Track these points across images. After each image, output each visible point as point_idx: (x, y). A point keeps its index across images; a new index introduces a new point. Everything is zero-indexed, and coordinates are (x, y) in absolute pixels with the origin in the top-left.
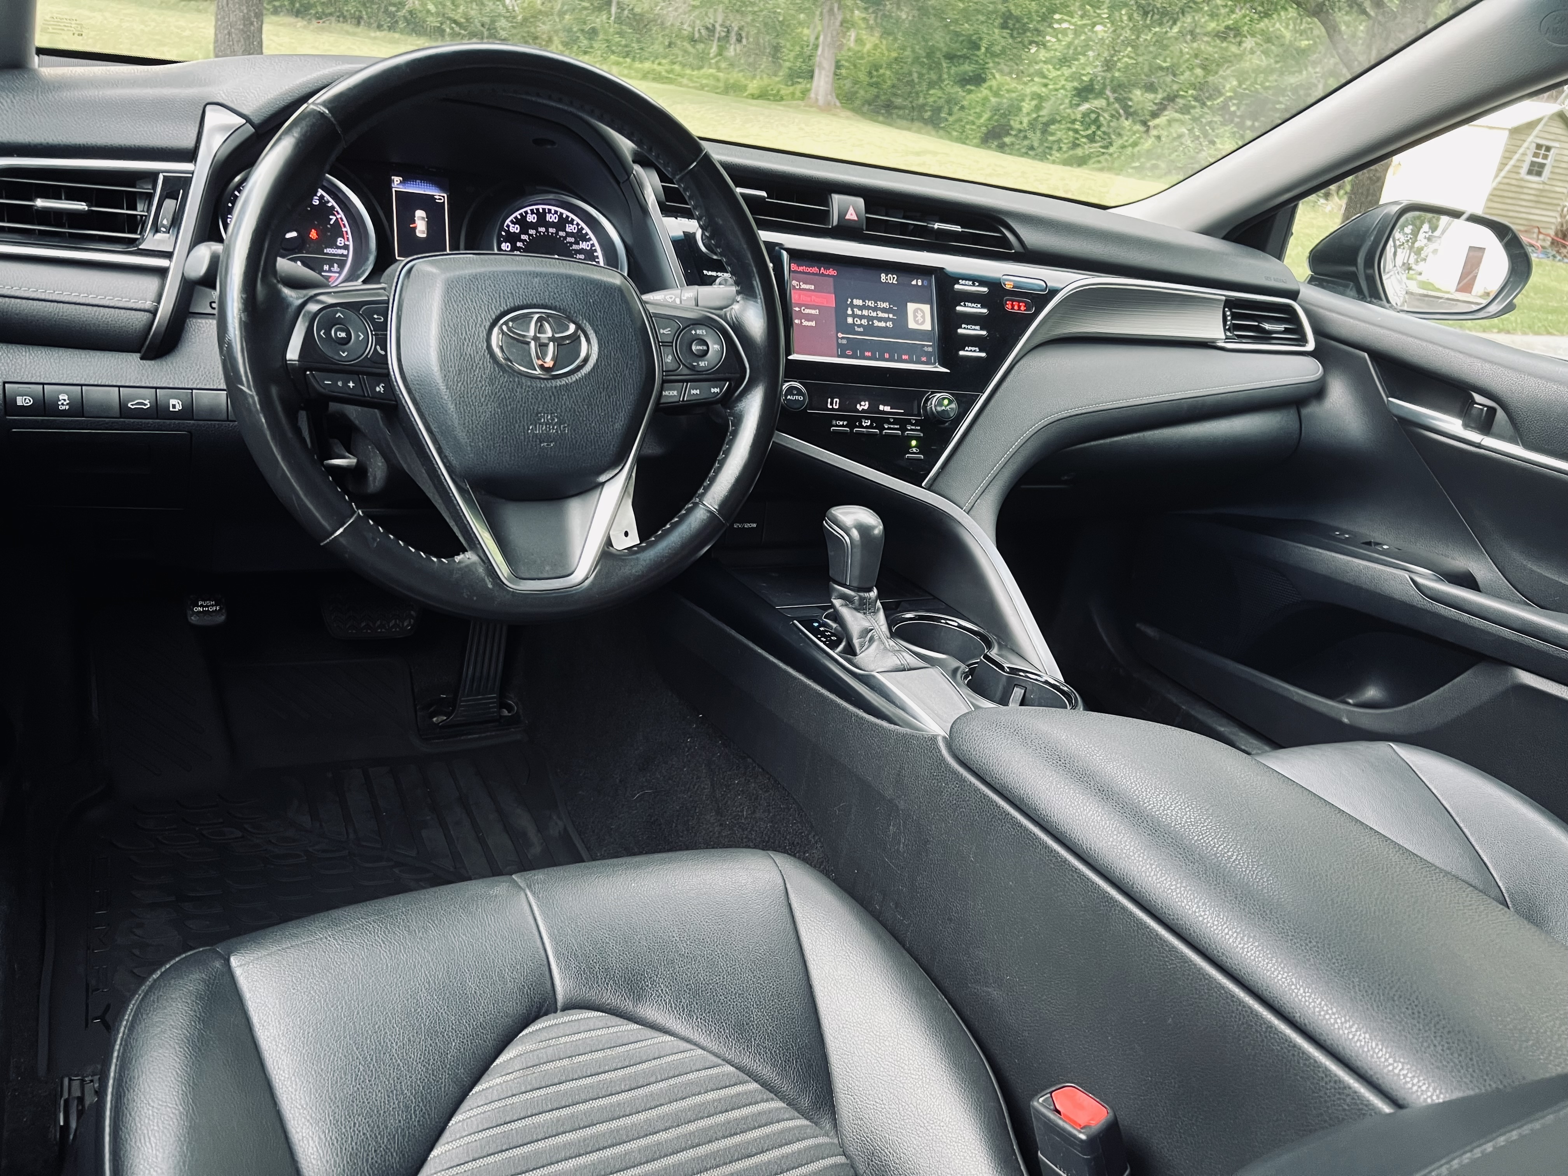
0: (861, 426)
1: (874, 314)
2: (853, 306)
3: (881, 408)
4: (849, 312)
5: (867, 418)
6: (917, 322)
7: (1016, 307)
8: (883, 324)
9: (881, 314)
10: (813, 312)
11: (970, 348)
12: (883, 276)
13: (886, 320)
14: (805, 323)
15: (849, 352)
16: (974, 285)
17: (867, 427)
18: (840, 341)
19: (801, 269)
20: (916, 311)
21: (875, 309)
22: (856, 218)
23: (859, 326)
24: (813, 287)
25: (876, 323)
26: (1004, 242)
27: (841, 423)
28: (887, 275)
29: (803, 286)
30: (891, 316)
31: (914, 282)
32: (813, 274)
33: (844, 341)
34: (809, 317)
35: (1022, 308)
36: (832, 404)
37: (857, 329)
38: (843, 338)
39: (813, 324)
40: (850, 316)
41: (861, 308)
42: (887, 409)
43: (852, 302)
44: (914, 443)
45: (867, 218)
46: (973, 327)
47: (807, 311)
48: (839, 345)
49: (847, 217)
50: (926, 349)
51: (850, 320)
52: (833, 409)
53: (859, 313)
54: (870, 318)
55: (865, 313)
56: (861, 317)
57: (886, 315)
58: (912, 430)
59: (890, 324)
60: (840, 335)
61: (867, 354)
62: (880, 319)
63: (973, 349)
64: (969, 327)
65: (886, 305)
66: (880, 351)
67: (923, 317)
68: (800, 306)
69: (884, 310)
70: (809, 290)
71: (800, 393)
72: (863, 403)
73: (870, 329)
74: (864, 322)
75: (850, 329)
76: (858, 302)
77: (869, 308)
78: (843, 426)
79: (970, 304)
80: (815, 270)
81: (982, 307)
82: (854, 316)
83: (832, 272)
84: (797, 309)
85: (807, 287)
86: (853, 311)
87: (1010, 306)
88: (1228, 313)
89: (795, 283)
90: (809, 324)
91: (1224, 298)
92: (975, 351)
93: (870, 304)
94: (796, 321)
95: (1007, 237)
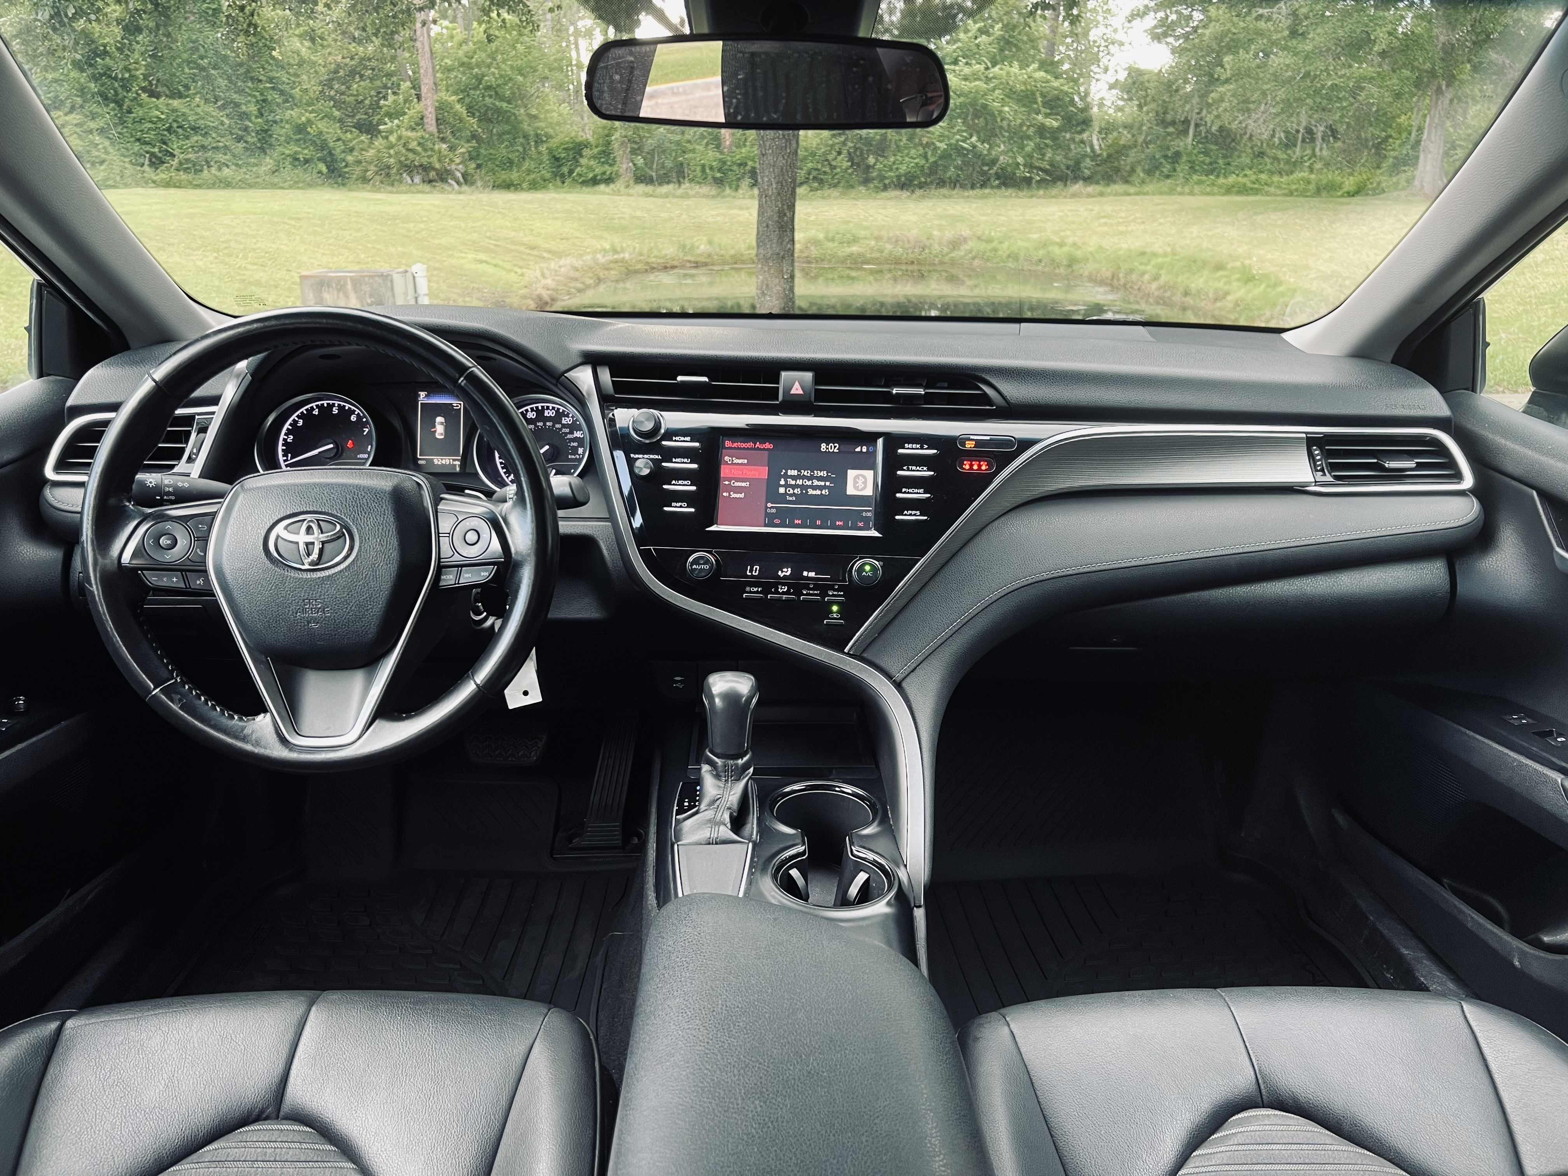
0: (777, 592)
1: (809, 483)
2: (786, 476)
3: (805, 574)
4: (782, 482)
5: (784, 584)
6: (856, 488)
7: (975, 467)
8: (818, 492)
9: (816, 483)
10: (743, 484)
11: (910, 512)
12: (823, 446)
13: (820, 488)
14: (733, 495)
15: (777, 521)
16: (922, 448)
17: (783, 593)
18: (769, 511)
19: (735, 445)
20: (857, 477)
21: (810, 478)
22: (801, 392)
23: (791, 495)
24: (746, 461)
25: (811, 492)
26: (985, 399)
27: (756, 589)
28: (827, 445)
29: (736, 461)
30: (828, 484)
31: (858, 449)
32: (752, 449)
33: (774, 511)
34: (738, 490)
35: (984, 468)
36: (751, 571)
37: (788, 498)
38: (771, 508)
39: (742, 496)
40: (782, 486)
41: (794, 478)
42: (812, 574)
43: (787, 472)
44: (835, 608)
45: (816, 390)
46: (916, 491)
47: (737, 484)
48: (767, 515)
49: (792, 392)
50: (864, 514)
51: (782, 490)
52: (752, 576)
53: (793, 482)
54: (802, 487)
55: (800, 482)
56: (794, 487)
57: (823, 483)
58: (833, 595)
59: (825, 492)
60: (769, 505)
61: (797, 522)
62: (815, 488)
63: (913, 512)
64: (910, 490)
65: (823, 474)
66: (810, 518)
67: (865, 483)
68: (730, 480)
69: (820, 479)
70: (742, 464)
71: (707, 561)
72: (785, 570)
73: (803, 498)
74: (797, 491)
75: (782, 498)
76: (794, 473)
77: (804, 477)
78: (757, 592)
79: (914, 468)
80: (750, 444)
81: (929, 470)
82: (786, 486)
83: (768, 446)
84: (727, 483)
85: (740, 461)
86: (786, 481)
87: (967, 467)
88: (1317, 452)
89: (727, 458)
90: (738, 496)
91: (1304, 435)
92: (915, 515)
93: (806, 473)
94: (725, 494)
95: (985, 394)
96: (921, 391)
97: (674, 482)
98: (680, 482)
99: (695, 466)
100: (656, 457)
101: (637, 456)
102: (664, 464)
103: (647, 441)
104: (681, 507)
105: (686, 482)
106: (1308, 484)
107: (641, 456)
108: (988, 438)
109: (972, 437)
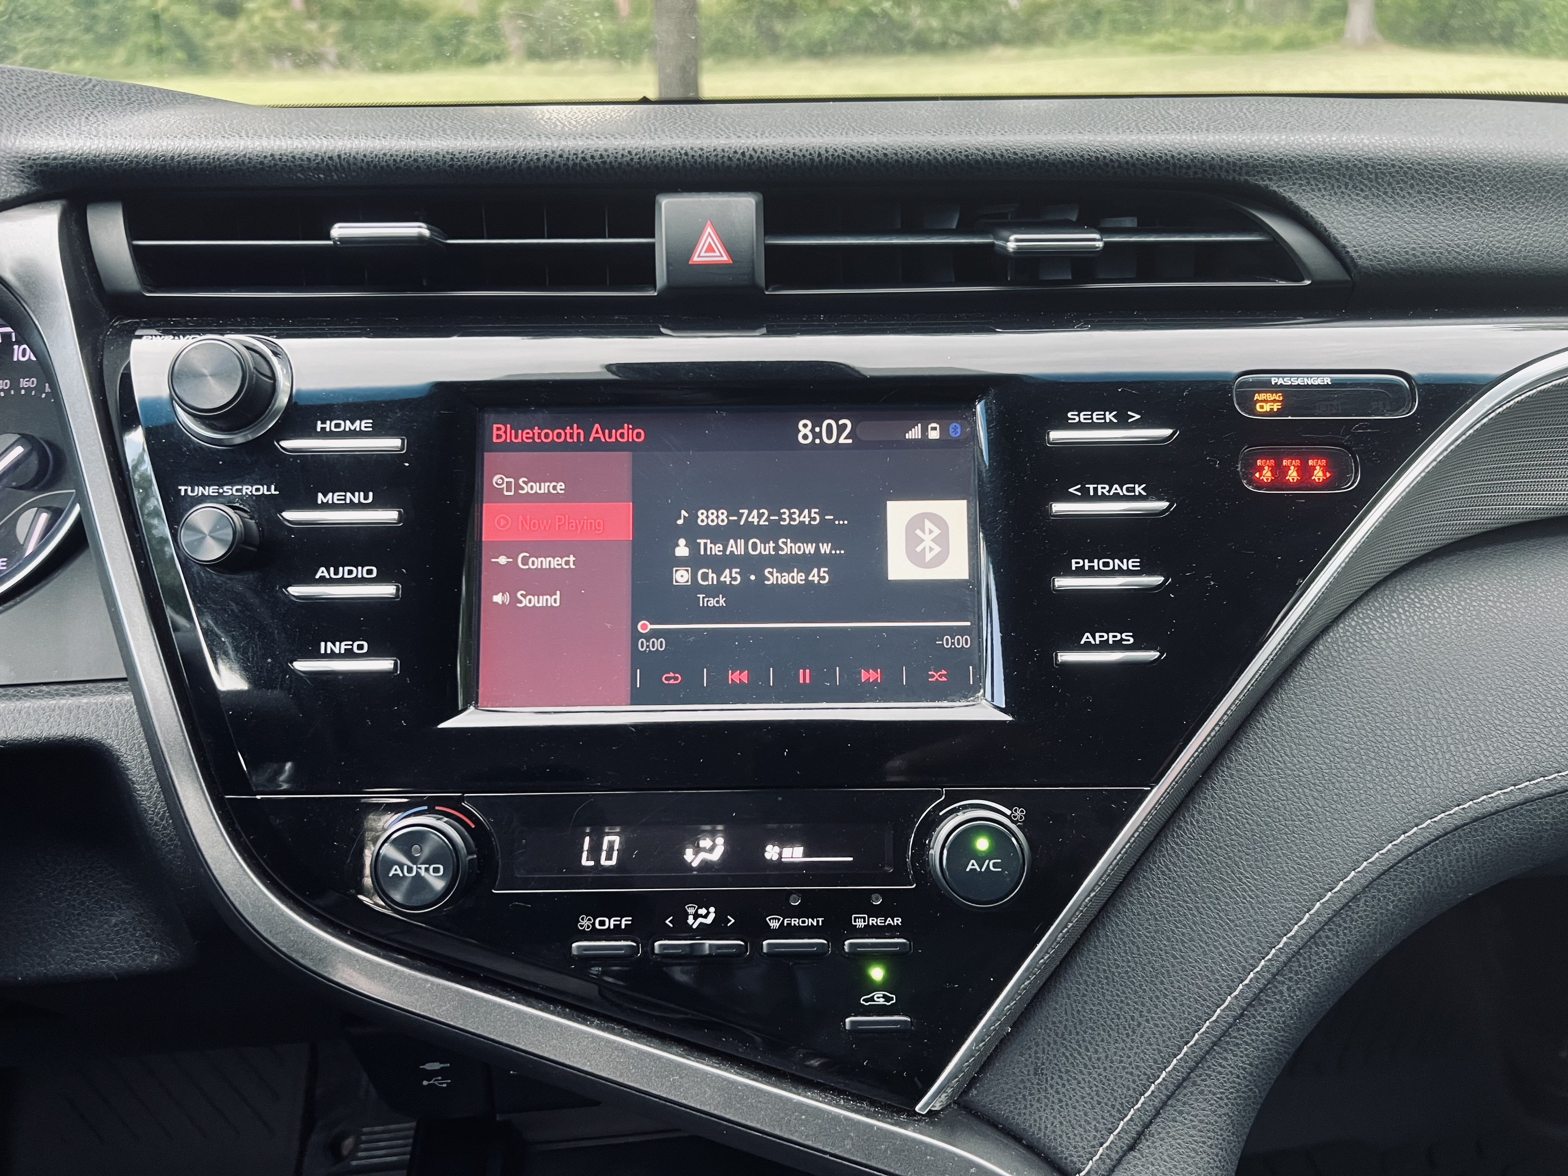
0: (682, 929)
1: (767, 549)
2: (693, 532)
3: (771, 852)
4: (682, 550)
5: (703, 901)
6: (916, 558)
7: (1293, 475)
8: (797, 578)
9: (789, 547)
10: (555, 563)
11: (1101, 637)
12: (805, 429)
13: (805, 563)
14: (527, 601)
15: (672, 678)
16: (1123, 423)
17: (705, 932)
18: (643, 646)
19: (524, 436)
20: (916, 523)
21: (771, 532)
22: (725, 258)
23: (711, 591)
24: (560, 487)
25: (773, 577)
27: (610, 923)
28: (817, 423)
29: (530, 488)
30: (825, 548)
31: (914, 433)
33: (659, 645)
34: (540, 583)
35: (1318, 475)
36: (595, 852)
37: (703, 601)
38: (647, 637)
39: (554, 600)
40: (682, 562)
41: (718, 534)
42: (794, 854)
43: (693, 517)
44: (877, 973)
45: (768, 248)
46: (1113, 564)
47: (538, 563)
48: (638, 659)
49: (696, 259)
50: (947, 642)
51: (682, 576)
52: (600, 875)
53: (716, 549)
54: (747, 563)
55: (736, 547)
56: (719, 564)
57: (810, 549)
58: (870, 931)
59: (819, 576)
60: (645, 626)
61: (735, 678)
62: (785, 563)
63: (1114, 638)
64: (1097, 565)
65: (809, 516)
66: (777, 665)
67: (943, 540)
68: (511, 550)
69: (800, 533)
70: (548, 497)
72: (705, 843)
73: (751, 598)
74: (731, 576)
75: (682, 604)
76: (714, 517)
77: (748, 532)
78: (615, 933)
79: (1103, 489)
80: (573, 433)
81: (1152, 494)
82: (695, 561)
83: (629, 433)
84: (503, 560)
85: (543, 488)
86: (693, 546)
87: (1267, 475)
89: (497, 480)
90: (541, 601)
92: (1118, 646)
93: (754, 518)
94: (498, 598)
95: (1277, 241)
96: (1094, 240)
97: (322, 572)
98: (344, 571)
99: (390, 516)
100: (263, 490)
101: (199, 491)
102: (290, 515)
103: (238, 439)
104: (349, 654)
105: (361, 572)
107: (211, 491)
108: (1327, 379)
109: (1275, 380)
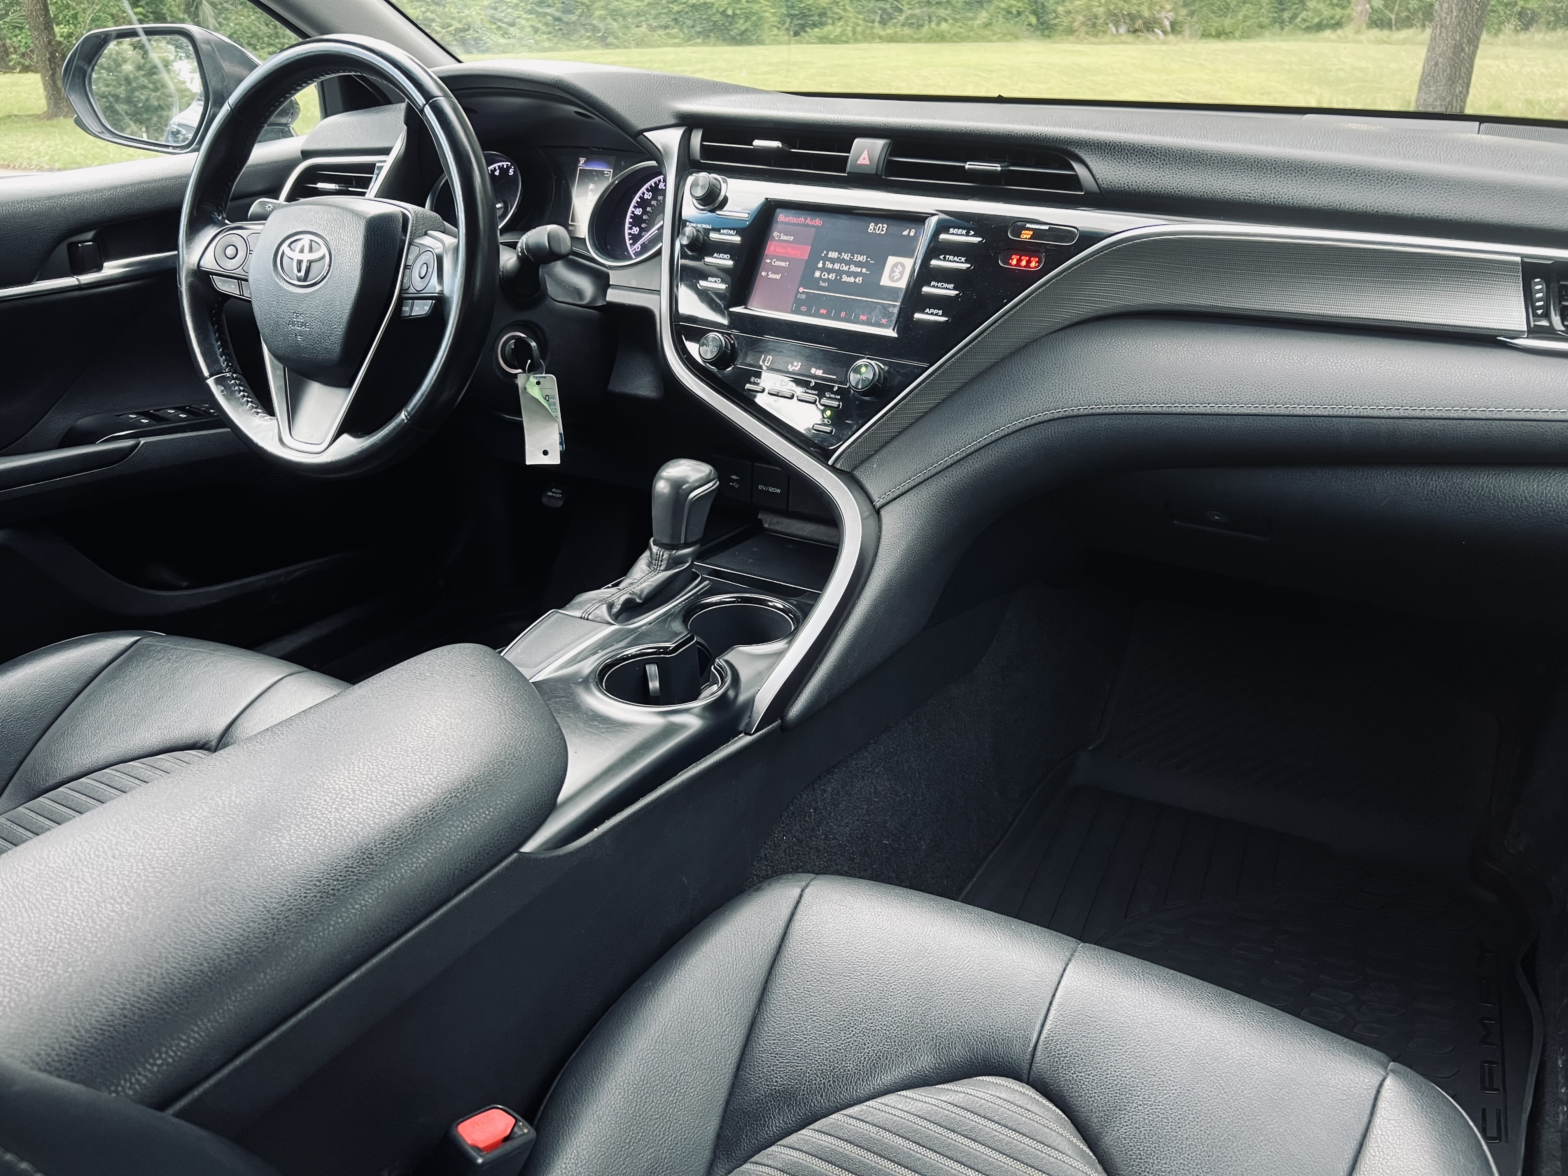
1: (846, 268)
2: (826, 259)
3: (813, 370)
4: (820, 265)
6: (891, 278)
8: (852, 280)
9: (853, 268)
10: (783, 264)
11: (932, 310)
12: (871, 227)
13: (855, 275)
14: (771, 276)
15: (803, 309)
16: (967, 234)
18: (799, 296)
19: (788, 220)
20: (895, 265)
21: (848, 263)
22: (868, 163)
23: (824, 281)
24: (792, 239)
25: (845, 278)
26: (1074, 182)
28: (876, 225)
29: (785, 238)
30: (864, 270)
31: (905, 233)
32: (801, 225)
33: (804, 297)
34: (776, 270)
35: (1033, 264)
36: (764, 361)
37: (822, 284)
38: (801, 293)
39: (778, 277)
40: (819, 269)
41: (833, 261)
42: (820, 372)
43: (828, 253)
44: (828, 412)
45: (884, 160)
46: (945, 285)
47: (778, 263)
48: (796, 299)
49: (859, 162)
50: (889, 309)
51: (817, 274)
53: (831, 266)
54: (839, 273)
55: (837, 266)
56: (830, 271)
57: (859, 270)
58: (830, 398)
59: (859, 280)
60: (801, 290)
61: (823, 311)
62: (849, 274)
63: (936, 311)
64: (940, 285)
65: (861, 258)
66: (836, 309)
67: (902, 272)
68: (772, 258)
69: (858, 264)
70: (787, 241)
71: (716, 342)
72: (795, 364)
73: (837, 285)
74: (832, 276)
75: (814, 283)
76: (833, 255)
77: (842, 261)
79: (951, 258)
80: (801, 220)
81: (966, 262)
82: (823, 269)
83: (818, 222)
84: (768, 261)
85: (789, 238)
86: (824, 264)
87: (1014, 262)
88: (1538, 287)
89: (775, 234)
90: (775, 276)
91: (1518, 259)
92: (936, 315)
93: (845, 257)
94: (763, 273)
95: (1076, 176)
96: (998, 167)
97: (715, 255)
98: (721, 255)
99: (738, 240)
100: (707, 226)
102: (712, 236)
104: (715, 282)
105: (725, 256)
106: (1517, 334)
108: (1046, 227)
109: (1028, 225)
